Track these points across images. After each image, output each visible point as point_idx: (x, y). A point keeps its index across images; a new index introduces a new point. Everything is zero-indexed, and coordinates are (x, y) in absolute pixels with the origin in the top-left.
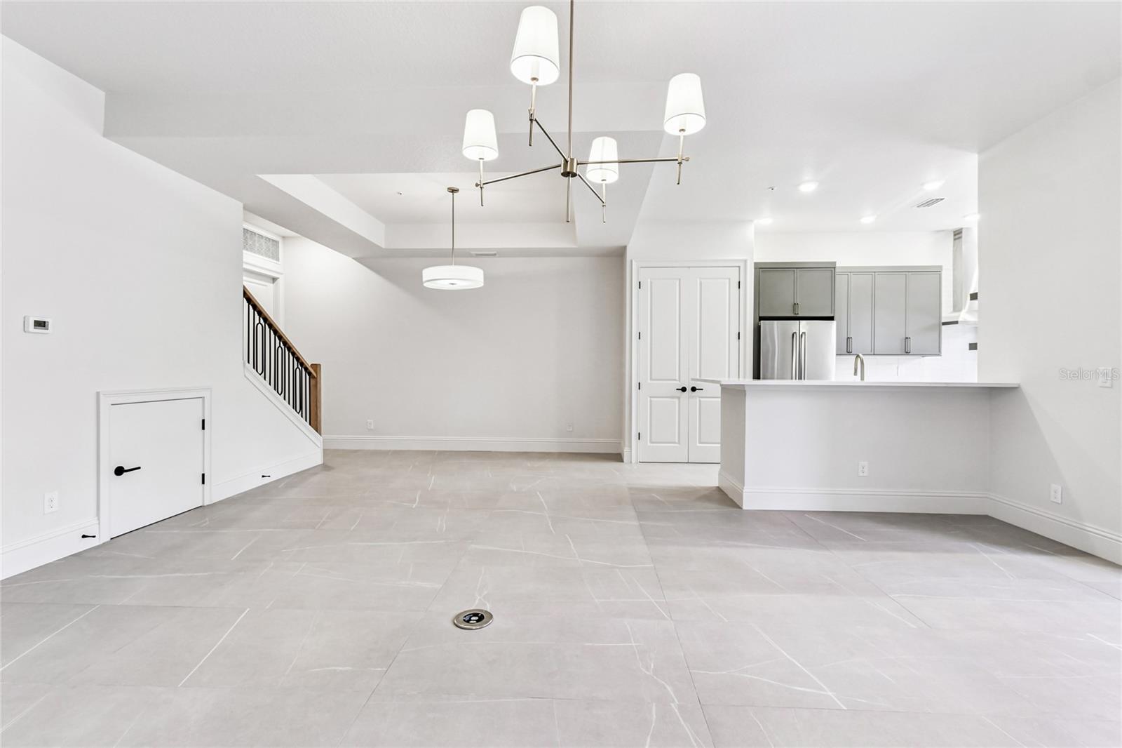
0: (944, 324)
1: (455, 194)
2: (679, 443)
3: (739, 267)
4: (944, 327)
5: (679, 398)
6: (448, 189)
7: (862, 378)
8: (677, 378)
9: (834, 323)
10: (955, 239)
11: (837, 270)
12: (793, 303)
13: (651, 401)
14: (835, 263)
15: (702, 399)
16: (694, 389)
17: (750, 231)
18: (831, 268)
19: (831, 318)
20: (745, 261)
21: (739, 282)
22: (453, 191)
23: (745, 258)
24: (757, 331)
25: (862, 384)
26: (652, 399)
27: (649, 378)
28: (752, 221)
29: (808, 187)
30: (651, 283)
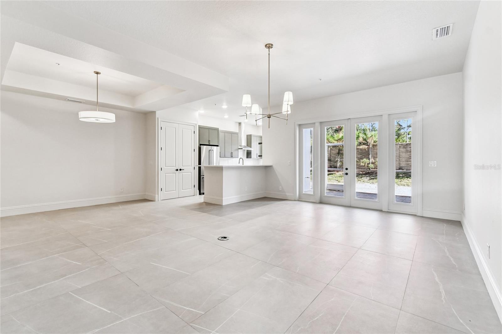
0: (239, 149)
1: (98, 75)
2: (176, 191)
3: (194, 126)
4: (239, 150)
5: (175, 173)
6: (94, 72)
7: (243, 164)
8: (175, 166)
9: (219, 147)
10: (239, 125)
11: (219, 131)
12: (208, 140)
13: (165, 175)
14: (218, 128)
15: (183, 173)
16: (180, 170)
17: (197, 114)
18: (217, 130)
19: (218, 146)
20: (196, 124)
21: (194, 132)
22: (97, 73)
23: (196, 123)
24: (200, 149)
25: (243, 166)
26: (166, 174)
27: (165, 166)
28: (197, 111)
29: (225, 107)
30: (165, 128)
